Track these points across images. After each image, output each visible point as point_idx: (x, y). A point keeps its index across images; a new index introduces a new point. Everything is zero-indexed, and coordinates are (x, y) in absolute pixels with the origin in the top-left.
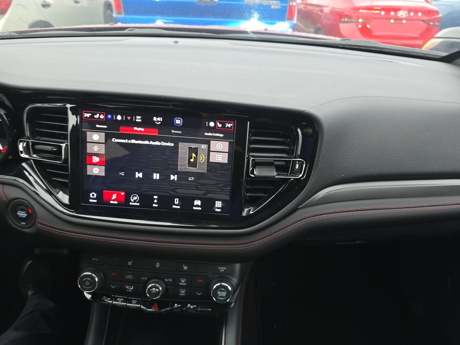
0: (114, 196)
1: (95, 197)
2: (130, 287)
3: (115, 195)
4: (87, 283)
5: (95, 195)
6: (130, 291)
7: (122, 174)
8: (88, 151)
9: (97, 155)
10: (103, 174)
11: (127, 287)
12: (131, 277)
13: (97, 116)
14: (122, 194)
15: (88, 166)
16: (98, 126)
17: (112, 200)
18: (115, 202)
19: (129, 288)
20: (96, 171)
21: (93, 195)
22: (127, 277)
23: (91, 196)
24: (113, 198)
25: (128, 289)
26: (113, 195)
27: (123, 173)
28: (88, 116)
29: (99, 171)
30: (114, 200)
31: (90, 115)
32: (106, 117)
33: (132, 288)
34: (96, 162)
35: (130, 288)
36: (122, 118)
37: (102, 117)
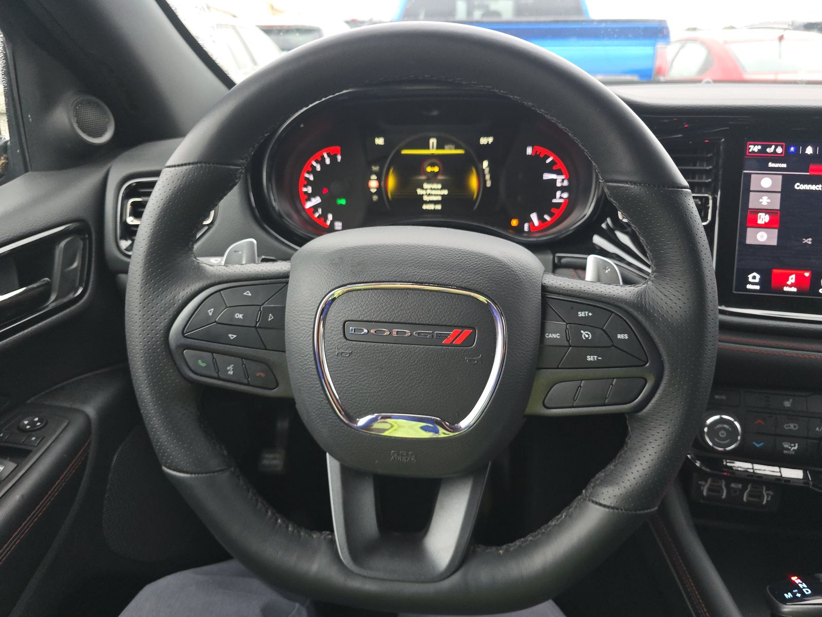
0: (792, 279)
1: (757, 280)
2: (793, 445)
3: (793, 276)
4: (722, 434)
5: (758, 277)
6: (790, 453)
7: (809, 241)
8: (751, 206)
9: (766, 211)
10: (774, 242)
11: (786, 446)
12: (795, 427)
13: (770, 150)
14: (807, 274)
15: (749, 230)
16: (771, 165)
17: (787, 285)
18: (793, 288)
19: (790, 448)
20: (762, 237)
21: (754, 278)
22: (787, 427)
23: (751, 280)
24: (789, 283)
25: (788, 449)
26: (790, 277)
27: (810, 239)
28: (756, 151)
29: (768, 238)
30: (791, 286)
31: (759, 147)
32: (786, 150)
33: (796, 448)
34: (763, 223)
35: (792, 447)
36: (815, 150)
37: (779, 150)
